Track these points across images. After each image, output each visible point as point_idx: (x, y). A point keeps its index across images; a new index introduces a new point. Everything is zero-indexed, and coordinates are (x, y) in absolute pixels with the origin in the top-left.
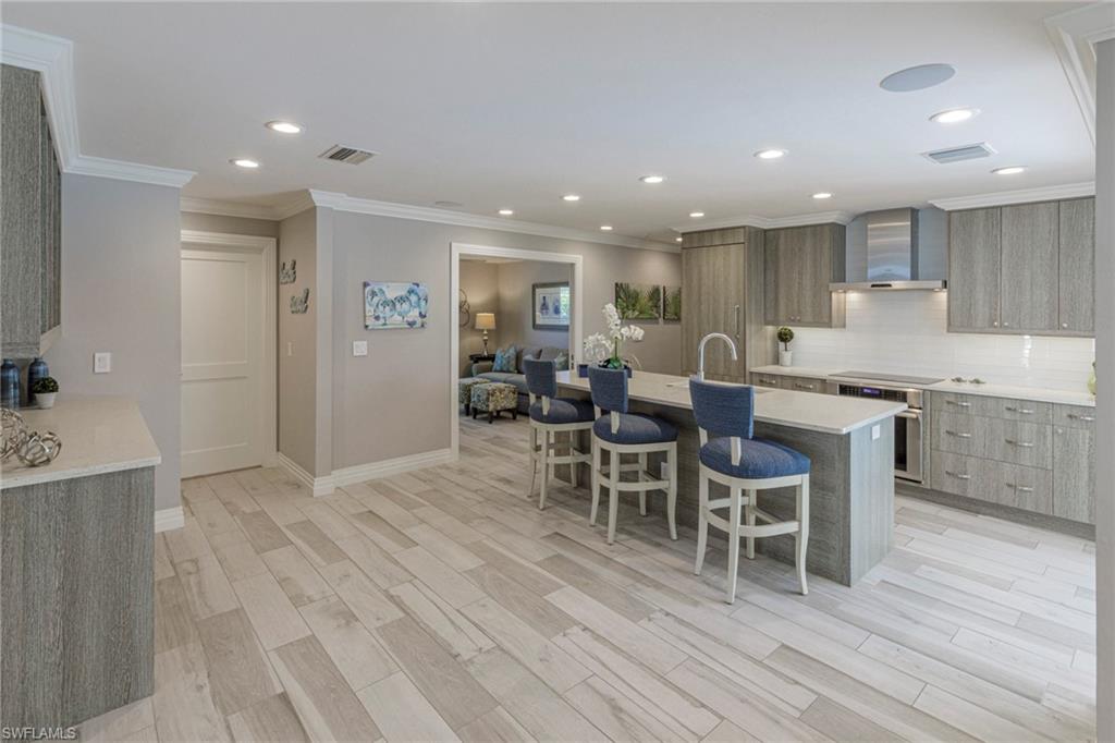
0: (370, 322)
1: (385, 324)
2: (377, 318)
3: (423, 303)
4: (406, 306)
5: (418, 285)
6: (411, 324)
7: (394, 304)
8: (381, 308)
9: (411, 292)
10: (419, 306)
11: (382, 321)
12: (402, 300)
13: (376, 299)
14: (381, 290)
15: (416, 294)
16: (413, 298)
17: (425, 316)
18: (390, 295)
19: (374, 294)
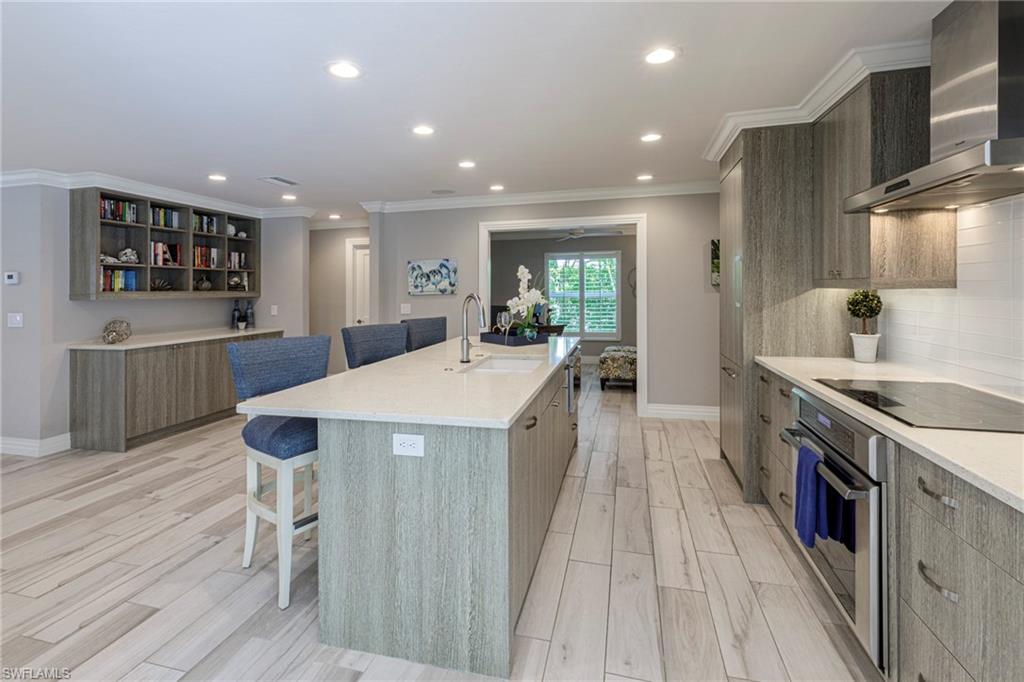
0: (412, 289)
1: (422, 291)
2: (416, 287)
3: (452, 274)
4: (438, 277)
5: (447, 260)
6: (443, 291)
7: (428, 277)
8: (419, 279)
9: (442, 266)
10: (449, 277)
11: (420, 289)
12: (434, 272)
13: (415, 273)
14: (419, 266)
15: (447, 268)
16: (444, 271)
17: (454, 285)
18: (426, 270)
19: (414, 269)
